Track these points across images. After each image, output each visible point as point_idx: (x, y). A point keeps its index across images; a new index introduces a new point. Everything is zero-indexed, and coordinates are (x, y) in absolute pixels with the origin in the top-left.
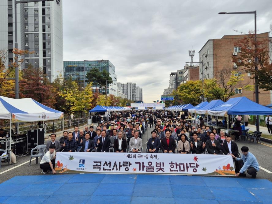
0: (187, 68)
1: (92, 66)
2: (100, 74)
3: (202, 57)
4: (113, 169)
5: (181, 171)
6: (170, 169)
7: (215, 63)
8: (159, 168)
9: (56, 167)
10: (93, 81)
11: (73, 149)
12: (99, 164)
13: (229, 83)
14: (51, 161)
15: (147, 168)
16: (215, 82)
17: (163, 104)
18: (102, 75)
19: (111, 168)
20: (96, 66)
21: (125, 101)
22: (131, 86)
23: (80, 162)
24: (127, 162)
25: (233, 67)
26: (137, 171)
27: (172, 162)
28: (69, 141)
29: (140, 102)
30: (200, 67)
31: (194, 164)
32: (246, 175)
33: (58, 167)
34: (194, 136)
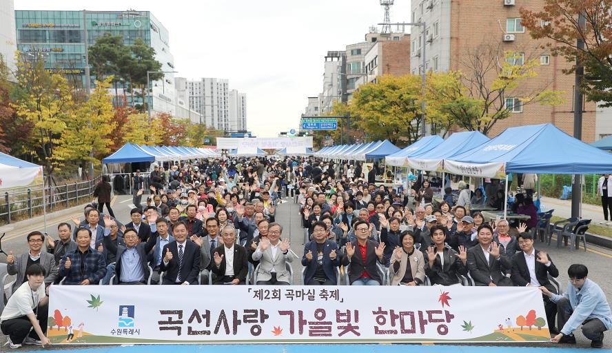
0: (374, 40)
1: (102, 28)
2: (127, 51)
3: (418, 7)
4: (216, 332)
5: (404, 331)
6: (376, 328)
7: (456, 25)
8: (346, 324)
9: (51, 328)
10: (108, 71)
11: (94, 277)
12: (175, 317)
13: (497, 83)
14: (34, 310)
15: (311, 327)
16: (459, 82)
17: (307, 140)
18: (133, 56)
19: (212, 328)
20: (113, 28)
21: (201, 132)
22: (215, 86)
23: (121, 314)
24: (256, 311)
25: (503, 37)
26: (286, 335)
27: (380, 308)
28: (80, 252)
29: (242, 133)
30: (412, 38)
31: (440, 312)
32: (577, 339)
33: (56, 327)
34: (437, 234)
